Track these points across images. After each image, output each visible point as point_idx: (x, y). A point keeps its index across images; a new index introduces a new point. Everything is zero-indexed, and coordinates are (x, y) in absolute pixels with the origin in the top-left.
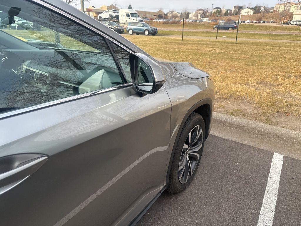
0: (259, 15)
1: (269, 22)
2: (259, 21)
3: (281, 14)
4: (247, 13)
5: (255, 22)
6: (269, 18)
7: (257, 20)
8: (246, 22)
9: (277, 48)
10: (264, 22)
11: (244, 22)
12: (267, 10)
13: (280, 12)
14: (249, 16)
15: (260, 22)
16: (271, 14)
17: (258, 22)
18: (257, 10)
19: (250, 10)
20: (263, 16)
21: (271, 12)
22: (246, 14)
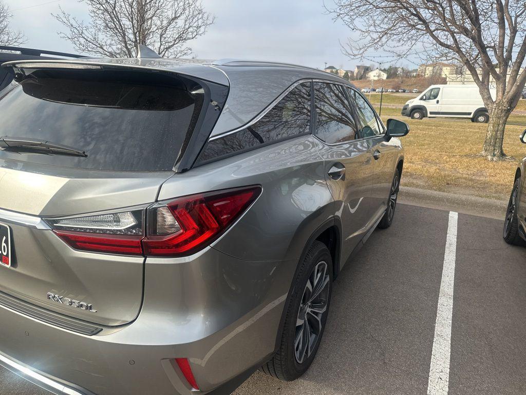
0: (396, 80)
1: (411, 92)
2: (397, 90)
3: (429, 80)
4: (378, 76)
5: (391, 91)
6: (412, 85)
7: (393, 88)
8: (377, 90)
9: (433, 128)
10: (404, 91)
11: (374, 90)
12: (407, 74)
13: (426, 76)
14: (380, 81)
15: (397, 92)
16: (413, 79)
17: (394, 91)
18: (392, 73)
19: (382, 73)
20: (402, 82)
21: (413, 77)
22: (376, 78)
